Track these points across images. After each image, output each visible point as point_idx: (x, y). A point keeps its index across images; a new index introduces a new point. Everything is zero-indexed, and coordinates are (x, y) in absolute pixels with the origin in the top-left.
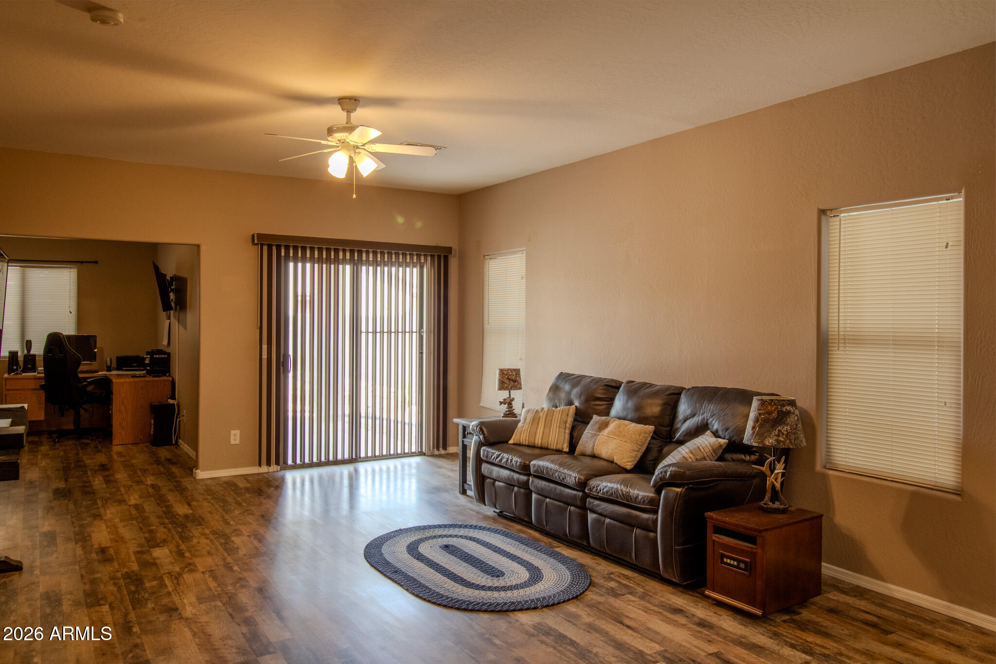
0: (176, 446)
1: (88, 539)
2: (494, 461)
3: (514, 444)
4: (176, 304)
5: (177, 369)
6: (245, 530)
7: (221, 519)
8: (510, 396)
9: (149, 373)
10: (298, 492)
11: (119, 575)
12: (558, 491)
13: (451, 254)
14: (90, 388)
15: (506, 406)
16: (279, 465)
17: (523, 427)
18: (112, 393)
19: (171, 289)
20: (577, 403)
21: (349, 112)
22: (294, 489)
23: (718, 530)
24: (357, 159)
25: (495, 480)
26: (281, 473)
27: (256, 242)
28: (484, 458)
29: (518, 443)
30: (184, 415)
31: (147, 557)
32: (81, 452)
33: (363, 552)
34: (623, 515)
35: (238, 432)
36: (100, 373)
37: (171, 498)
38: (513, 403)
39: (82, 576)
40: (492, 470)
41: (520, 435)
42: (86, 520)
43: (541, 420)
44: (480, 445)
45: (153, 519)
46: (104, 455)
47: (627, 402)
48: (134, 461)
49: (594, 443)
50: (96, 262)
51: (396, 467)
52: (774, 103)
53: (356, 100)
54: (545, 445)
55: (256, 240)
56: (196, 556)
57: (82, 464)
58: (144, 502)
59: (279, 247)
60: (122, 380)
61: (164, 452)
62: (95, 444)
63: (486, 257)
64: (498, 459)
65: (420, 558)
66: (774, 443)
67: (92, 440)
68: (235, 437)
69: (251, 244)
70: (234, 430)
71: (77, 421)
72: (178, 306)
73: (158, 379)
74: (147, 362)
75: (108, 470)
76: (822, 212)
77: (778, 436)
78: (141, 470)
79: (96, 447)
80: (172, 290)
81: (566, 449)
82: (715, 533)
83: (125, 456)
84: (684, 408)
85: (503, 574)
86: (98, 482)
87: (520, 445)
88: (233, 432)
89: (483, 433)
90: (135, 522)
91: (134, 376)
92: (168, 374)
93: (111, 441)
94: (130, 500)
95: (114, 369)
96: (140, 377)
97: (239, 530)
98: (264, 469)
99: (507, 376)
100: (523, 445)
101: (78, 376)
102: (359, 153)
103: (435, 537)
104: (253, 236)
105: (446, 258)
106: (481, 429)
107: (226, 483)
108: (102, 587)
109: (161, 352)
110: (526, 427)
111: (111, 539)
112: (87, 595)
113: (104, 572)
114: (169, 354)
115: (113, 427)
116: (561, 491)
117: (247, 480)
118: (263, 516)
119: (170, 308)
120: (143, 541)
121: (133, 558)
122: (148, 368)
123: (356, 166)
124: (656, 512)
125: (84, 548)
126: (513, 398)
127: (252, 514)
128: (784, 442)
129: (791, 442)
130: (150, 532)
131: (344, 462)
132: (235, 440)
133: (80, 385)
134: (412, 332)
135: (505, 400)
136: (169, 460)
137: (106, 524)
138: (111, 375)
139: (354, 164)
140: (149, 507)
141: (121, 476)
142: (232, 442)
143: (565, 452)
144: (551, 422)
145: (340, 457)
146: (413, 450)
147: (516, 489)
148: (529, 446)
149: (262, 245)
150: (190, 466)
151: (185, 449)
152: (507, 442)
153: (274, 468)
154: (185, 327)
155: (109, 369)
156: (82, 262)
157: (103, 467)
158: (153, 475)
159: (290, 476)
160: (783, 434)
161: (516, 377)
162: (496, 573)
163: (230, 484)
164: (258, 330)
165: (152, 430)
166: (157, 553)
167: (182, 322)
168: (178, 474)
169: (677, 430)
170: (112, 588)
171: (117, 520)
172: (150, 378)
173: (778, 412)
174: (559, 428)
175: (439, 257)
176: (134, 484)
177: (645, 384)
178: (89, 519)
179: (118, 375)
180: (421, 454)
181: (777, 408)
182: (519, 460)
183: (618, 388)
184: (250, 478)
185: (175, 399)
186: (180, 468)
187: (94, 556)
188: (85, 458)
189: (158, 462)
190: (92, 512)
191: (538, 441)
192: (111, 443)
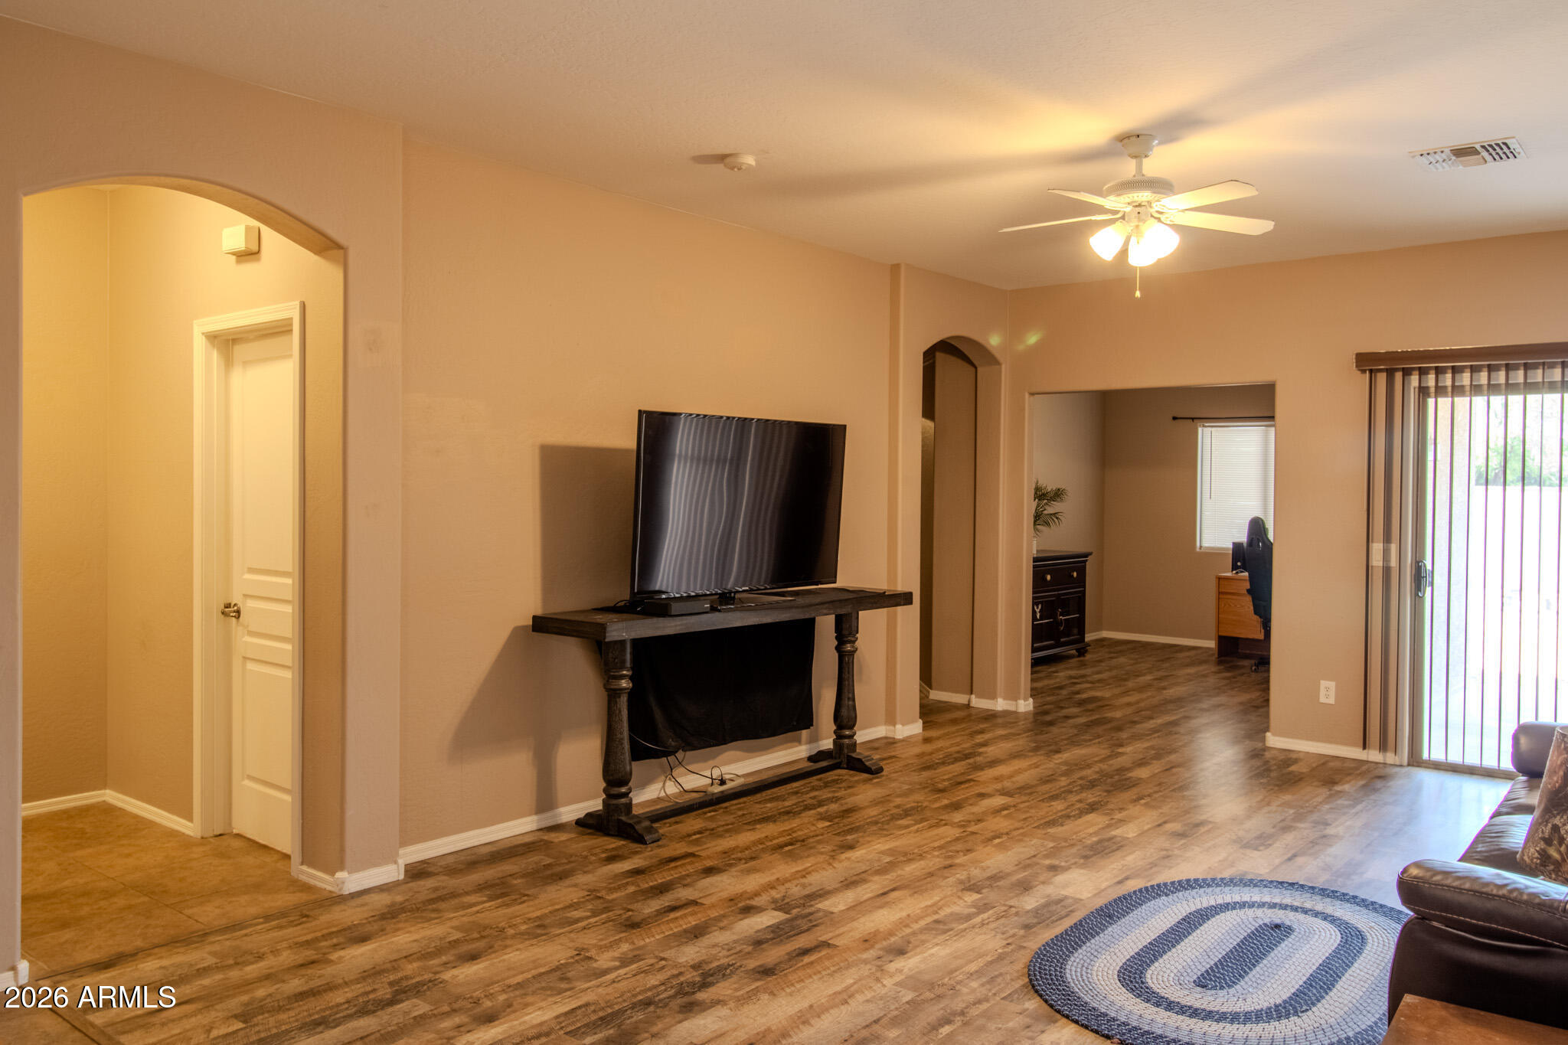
16: (1397, 754)
21: (1137, 158)
27: (1360, 367)
31: (972, 801)
35: (1332, 685)
37: (1171, 758)
53: (1137, 136)
55: (1358, 364)
56: (1008, 816)
59: (1407, 372)
68: (1328, 692)
70: (1326, 680)
88: (1324, 684)
98: (1373, 755)
103: (1306, 911)
107: (1287, 759)
111: (999, 775)
117: (1322, 764)
130: (1048, 781)
132: (1327, 696)
142: (1323, 699)
149: (1372, 372)
153: (1391, 758)
164: (1366, 517)
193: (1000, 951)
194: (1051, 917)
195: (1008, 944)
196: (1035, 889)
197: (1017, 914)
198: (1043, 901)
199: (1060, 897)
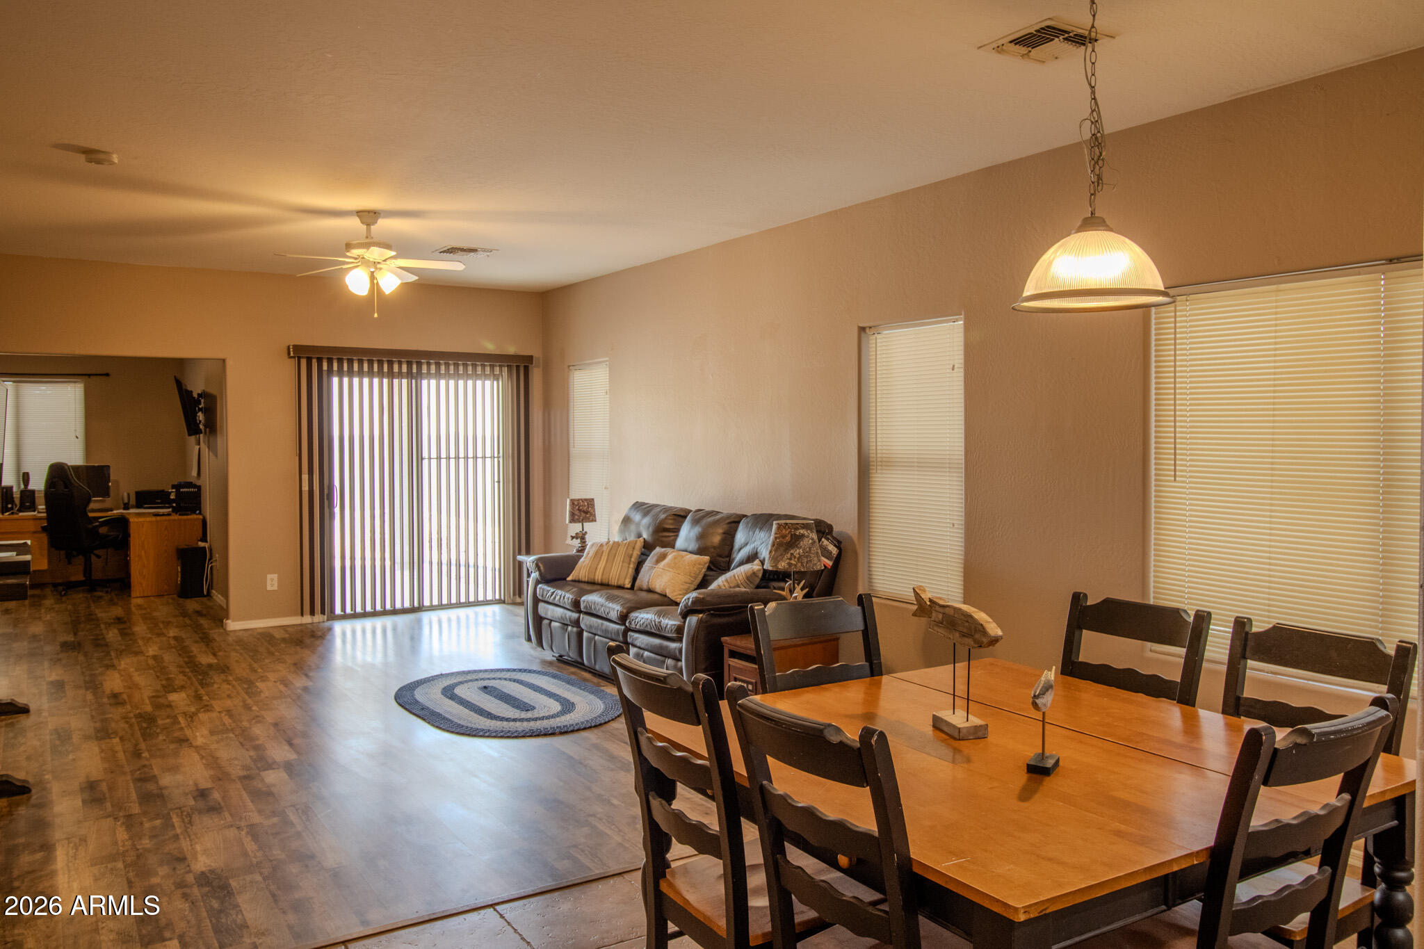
0: (208, 598)
1: (99, 686)
2: (548, 600)
3: (572, 581)
4: (206, 426)
5: (208, 506)
6: (271, 676)
7: (248, 667)
8: (583, 530)
9: (175, 510)
10: (349, 646)
11: (132, 715)
12: (604, 627)
13: (532, 364)
14: (103, 530)
15: (579, 540)
16: (324, 614)
17: (584, 561)
18: (129, 536)
19: (199, 408)
20: (645, 536)
21: (368, 225)
22: (344, 642)
23: (734, 654)
24: (377, 275)
25: (551, 621)
26: (327, 624)
27: (292, 355)
28: (540, 598)
29: (577, 579)
30: (216, 560)
31: (162, 701)
32: (92, 605)
33: (394, 693)
34: (655, 646)
35: (275, 576)
36: (115, 512)
37: (195, 649)
38: (587, 536)
39: (92, 717)
40: (548, 609)
41: (581, 571)
42: (97, 670)
43: (604, 554)
44: (537, 582)
45: (173, 669)
46: (120, 608)
47: (690, 531)
48: (155, 614)
49: (650, 576)
50: (107, 375)
51: (467, 617)
52: (825, 212)
53: (375, 213)
54: (605, 581)
55: (292, 353)
56: (214, 699)
57: (93, 617)
58: (163, 653)
59: (320, 360)
60: (141, 520)
61: (192, 605)
62: (109, 596)
63: (571, 368)
64: (553, 597)
65: (453, 697)
66: (787, 566)
67: (107, 592)
68: (272, 582)
69: (286, 355)
70: (270, 574)
71: (88, 570)
72: (208, 430)
73: (185, 517)
74: (172, 497)
75: (124, 622)
76: (862, 329)
77: (790, 559)
78: (163, 622)
79: (111, 600)
80: (200, 410)
81: (628, 586)
82: (730, 657)
83: (145, 609)
84: (740, 537)
85: (534, 708)
86: (112, 635)
87: (579, 581)
88: (269, 577)
89: (539, 569)
90: (151, 671)
91: (156, 515)
92: (198, 512)
93: (130, 593)
94: (148, 651)
95: (133, 507)
96: (163, 515)
97: (266, 677)
98: (307, 619)
99: (577, 507)
100: (582, 582)
101: (87, 515)
102: (381, 269)
103: (477, 680)
104: (289, 347)
105: (526, 369)
106: (537, 565)
107: (261, 634)
108: (113, 725)
109: (190, 485)
110: (587, 562)
111: (125, 686)
112: (97, 731)
113: (116, 713)
114: (199, 488)
115: (132, 576)
116: (607, 626)
117: (286, 631)
118: (295, 664)
119: (198, 432)
120: (159, 687)
121: (147, 701)
122: (174, 505)
123: (377, 283)
124: (680, 640)
125: (95, 694)
126: (586, 532)
127: (285, 662)
128: (795, 565)
129: (802, 565)
130: (168, 679)
131: (404, 611)
132: (272, 585)
133: (90, 526)
134: (494, 457)
135: (577, 534)
136: (197, 612)
137: (119, 674)
138: (129, 514)
139: (375, 281)
140: (169, 658)
141: (140, 629)
142: (269, 588)
143: (627, 589)
144: (615, 556)
145: (398, 606)
146: (489, 597)
147: (570, 628)
148: (588, 583)
149: (299, 358)
150: (220, 616)
151: (218, 600)
152: (565, 579)
153: (318, 618)
154: (216, 455)
155: (126, 507)
156: (89, 375)
157: (119, 620)
158: (177, 627)
159: (338, 627)
160: (795, 557)
161: (588, 508)
162: (527, 708)
163: (267, 637)
164: (298, 457)
165: (179, 579)
166: (173, 697)
167: (212, 448)
168: (206, 626)
169: (734, 559)
170: (122, 725)
171: (132, 670)
172: (175, 517)
173: (792, 535)
174: (623, 562)
175: (518, 367)
176: (154, 636)
177: (713, 511)
178: (100, 670)
179: (139, 515)
180: (501, 602)
181: (791, 531)
182: (571, 597)
183: (685, 517)
184: (289, 629)
185: (206, 542)
186: (210, 620)
187: (105, 700)
188: (97, 611)
189: (184, 614)
190: (105, 662)
191: (598, 577)
192: (130, 596)
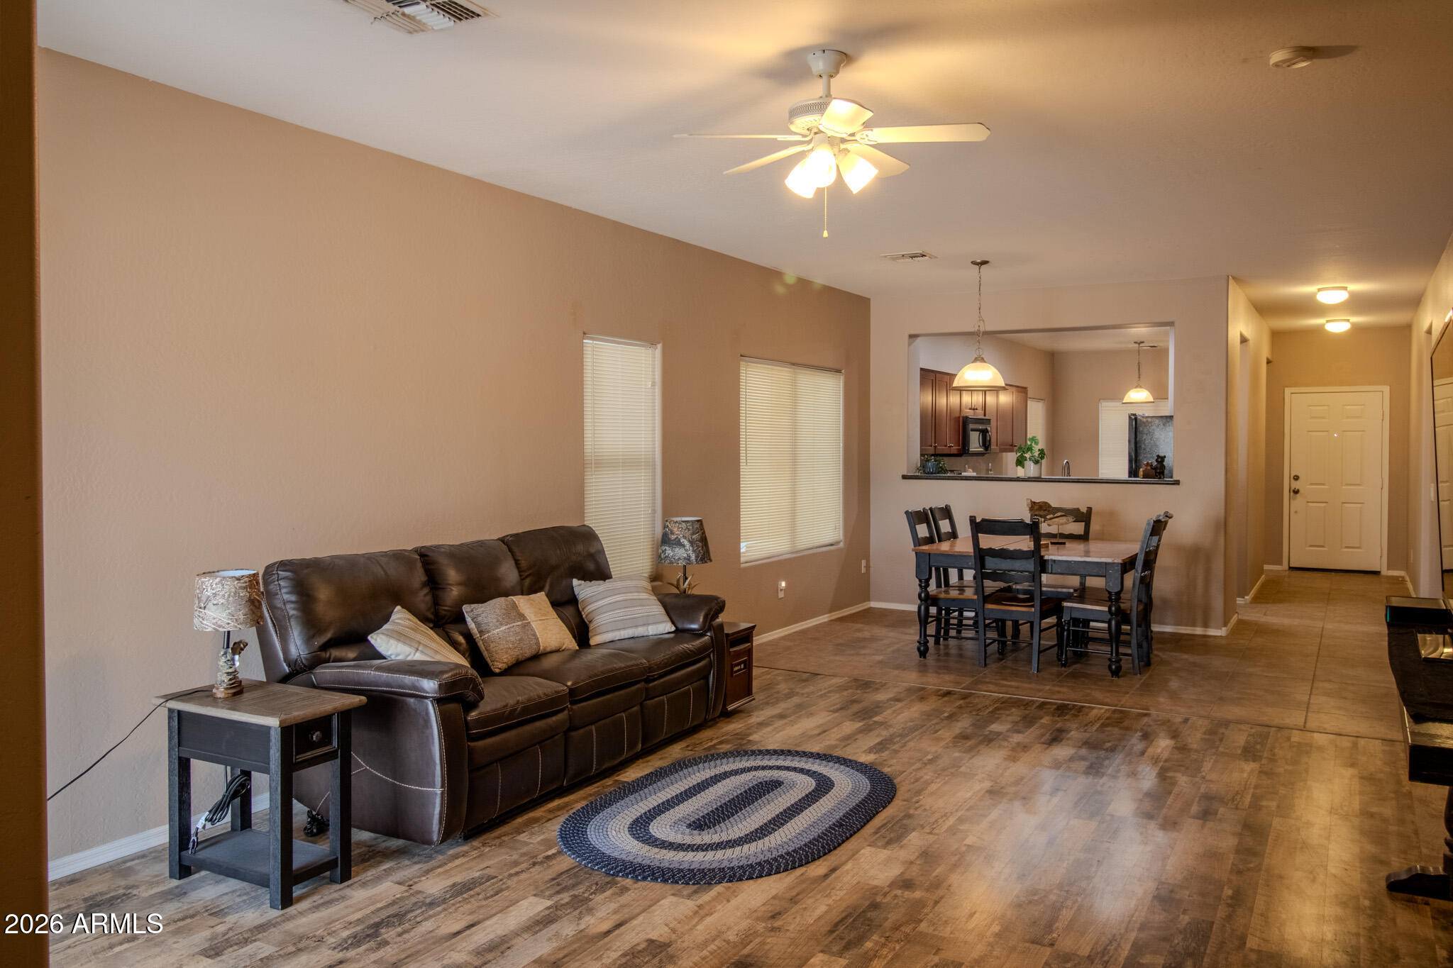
124: (709, 654)
193: (921, 797)
194: (893, 826)
195: (917, 802)
196: (917, 854)
197: (922, 827)
198: (905, 842)
199: (890, 847)
